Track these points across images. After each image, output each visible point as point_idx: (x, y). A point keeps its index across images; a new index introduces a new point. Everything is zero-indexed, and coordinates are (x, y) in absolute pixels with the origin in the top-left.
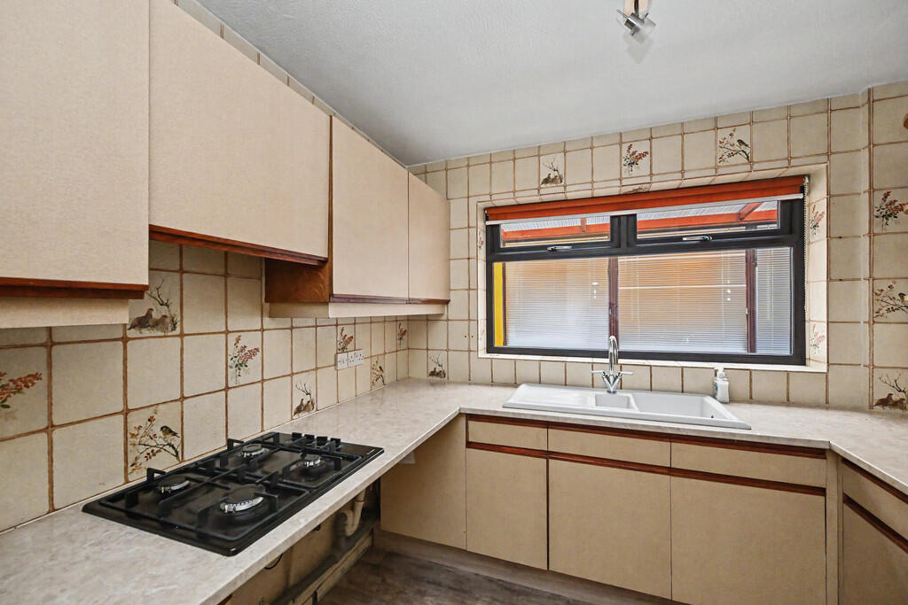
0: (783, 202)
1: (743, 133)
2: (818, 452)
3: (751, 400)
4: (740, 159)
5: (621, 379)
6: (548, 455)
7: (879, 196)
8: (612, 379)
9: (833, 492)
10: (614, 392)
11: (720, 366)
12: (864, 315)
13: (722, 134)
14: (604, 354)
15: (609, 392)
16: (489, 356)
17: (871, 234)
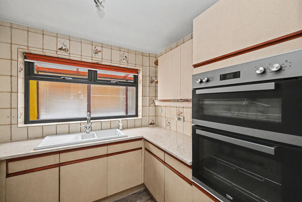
0: (134, 75)
1: (126, 54)
2: (140, 139)
3: (127, 128)
4: (125, 61)
5: (91, 127)
6: (59, 165)
7: (150, 78)
8: (88, 128)
9: (143, 149)
10: (89, 133)
11: (120, 119)
12: (148, 105)
13: (122, 53)
14: (85, 119)
15: (87, 133)
17: (149, 86)
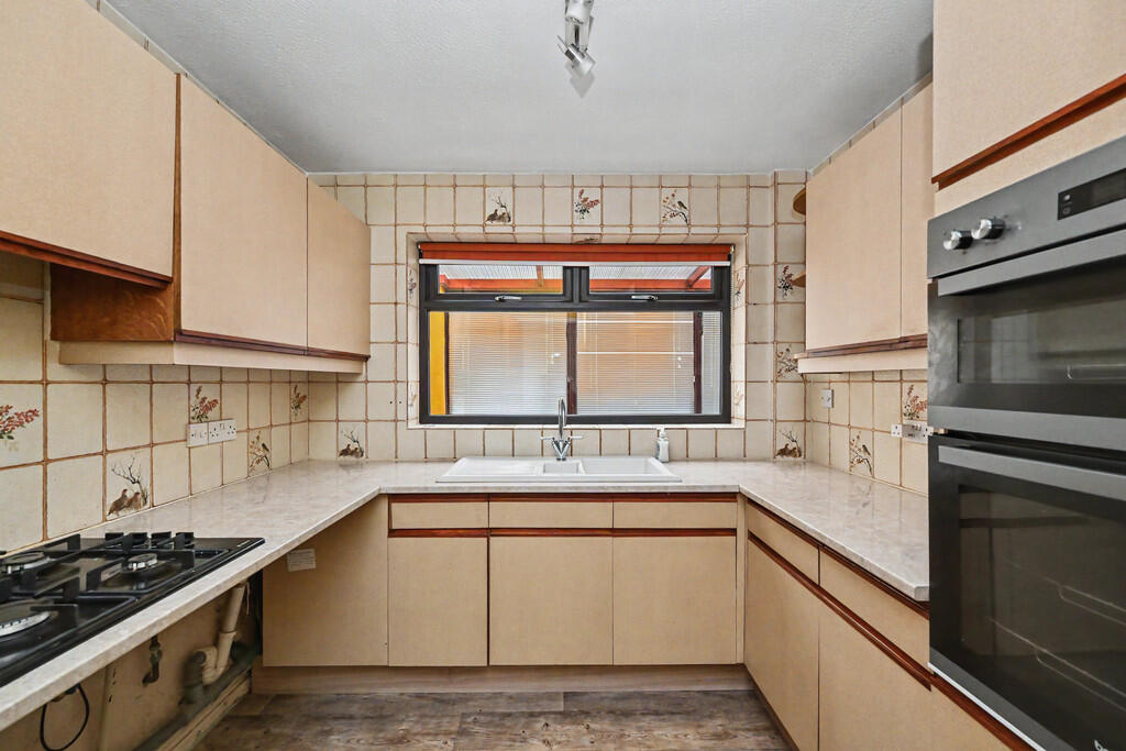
0: (716, 268)
1: (682, 195)
2: (730, 496)
3: (687, 459)
4: (679, 220)
5: (571, 445)
6: (488, 532)
7: (781, 269)
8: (561, 445)
9: (741, 533)
10: (564, 459)
11: (661, 427)
12: (769, 374)
13: (667, 192)
14: (552, 420)
15: (559, 459)
16: (422, 426)
17: (776, 303)
